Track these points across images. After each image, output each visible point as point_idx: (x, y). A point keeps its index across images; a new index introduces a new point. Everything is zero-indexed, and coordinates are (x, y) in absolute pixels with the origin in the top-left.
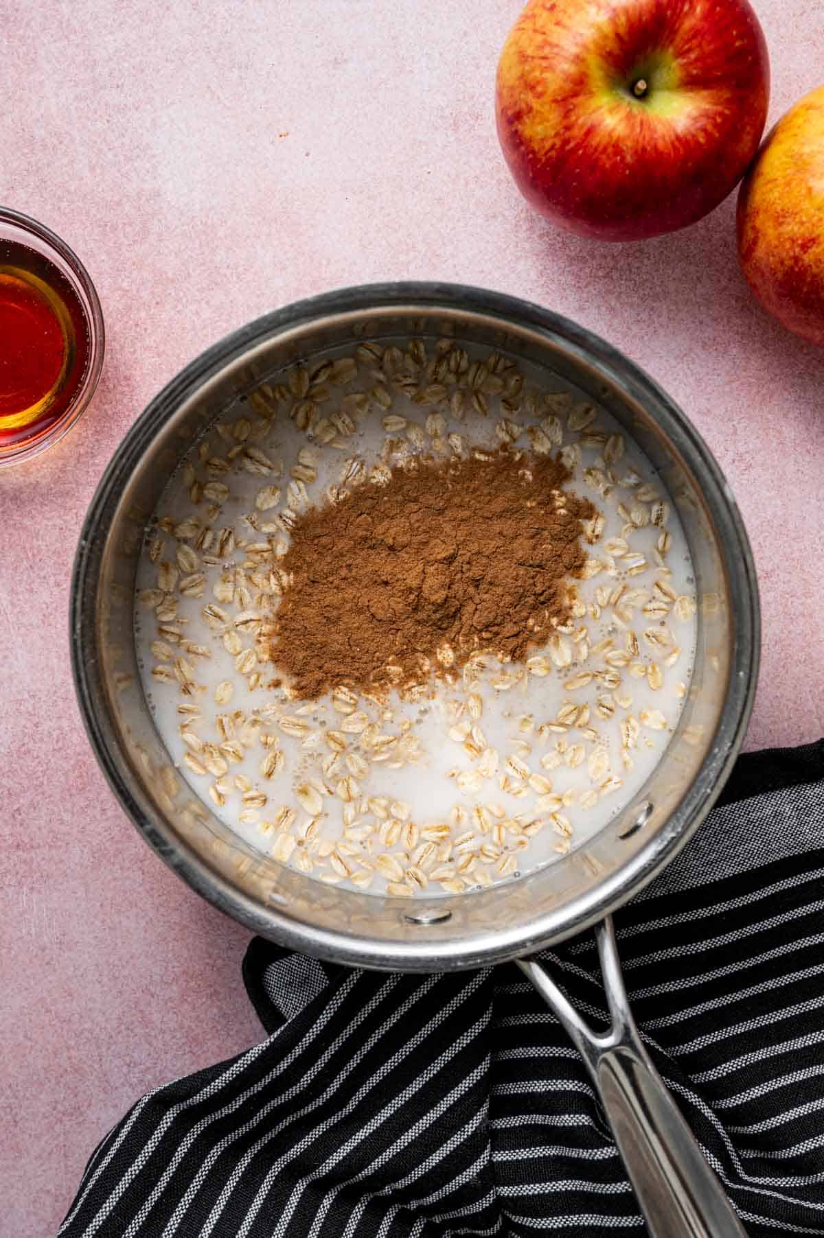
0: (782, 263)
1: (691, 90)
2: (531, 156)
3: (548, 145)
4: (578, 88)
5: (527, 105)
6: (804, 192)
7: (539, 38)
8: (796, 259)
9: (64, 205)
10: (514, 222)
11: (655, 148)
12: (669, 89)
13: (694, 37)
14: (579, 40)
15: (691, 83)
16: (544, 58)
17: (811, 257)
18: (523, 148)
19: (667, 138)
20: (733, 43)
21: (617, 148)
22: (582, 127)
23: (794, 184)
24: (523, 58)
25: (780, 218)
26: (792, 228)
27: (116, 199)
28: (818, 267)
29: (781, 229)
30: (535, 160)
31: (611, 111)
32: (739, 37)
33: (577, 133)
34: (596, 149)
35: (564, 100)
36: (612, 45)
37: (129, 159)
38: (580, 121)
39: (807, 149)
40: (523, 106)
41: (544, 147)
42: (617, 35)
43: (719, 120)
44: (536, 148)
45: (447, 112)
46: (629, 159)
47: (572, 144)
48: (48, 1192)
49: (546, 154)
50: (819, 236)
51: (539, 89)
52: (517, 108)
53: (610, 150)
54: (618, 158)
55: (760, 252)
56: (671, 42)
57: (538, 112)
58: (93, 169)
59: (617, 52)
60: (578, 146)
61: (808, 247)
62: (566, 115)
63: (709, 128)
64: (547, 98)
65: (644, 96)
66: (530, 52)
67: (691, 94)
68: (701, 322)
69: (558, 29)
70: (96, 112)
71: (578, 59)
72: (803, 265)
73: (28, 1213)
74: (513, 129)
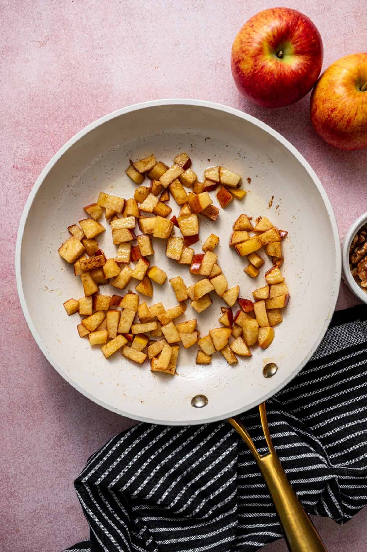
0: (324, 117)
1: (297, 55)
2: (243, 75)
3: (249, 71)
4: (260, 52)
5: (242, 58)
6: (333, 93)
7: (247, 36)
8: (329, 115)
9: (80, 87)
10: (234, 102)
11: (285, 74)
12: (290, 55)
13: (299, 38)
14: (261, 36)
15: (297, 53)
16: (249, 42)
17: (334, 114)
18: (240, 73)
19: (289, 71)
20: (312, 41)
21: (272, 73)
22: (260, 65)
23: (329, 90)
24: (242, 42)
25: (324, 102)
26: (328, 105)
27: (98, 86)
28: (336, 118)
29: (325, 105)
30: (244, 77)
31: (271, 61)
32: (314, 39)
33: (259, 67)
34: (265, 73)
35: (255, 56)
36: (272, 39)
37: (103, 73)
38: (260, 64)
39: (334, 79)
40: (241, 58)
41: (247, 72)
42: (274, 36)
43: (306, 66)
44: (245, 72)
45: (213, 63)
46: (276, 77)
47: (257, 71)
48: (52, 434)
49: (248, 74)
50: (337, 108)
51: (247, 52)
52: (239, 59)
53: (270, 74)
54: (272, 76)
55: (317, 113)
56: (291, 39)
57: (246, 60)
58: (90, 76)
59: (273, 41)
60: (259, 72)
61: (333, 111)
62: (255, 61)
63: (303, 68)
64: (250, 55)
65: (281, 57)
66: (244, 40)
67: (297, 57)
68: (296, 139)
69: (254, 33)
70: (92, 57)
71: (260, 43)
72: (331, 117)
73: (45, 441)
74: (237, 66)
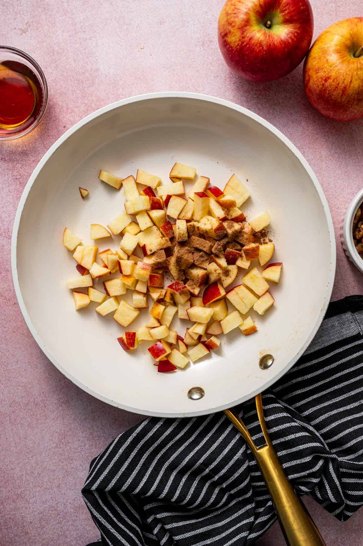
0: (318, 87)
1: (286, 24)
2: (230, 49)
3: (236, 44)
4: (246, 23)
5: (229, 30)
6: (325, 60)
7: (233, 7)
8: (323, 85)
9: (65, 73)
10: (224, 78)
11: (274, 44)
12: (278, 24)
13: (287, 5)
14: (246, 7)
15: (286, 22)
16: (235, 14)
17: (328, 84)
18: (228, 46)
19: (278, 41)
20: (301, 8)
21: (260, 44)
22: (248, 37)
23: (322, 58)
24: (227, 14)
25: (317, 71)
26: (321, 74)
27: (83, 71)
28: (330, 87)
29: (318, 75)
30: (232, 50)
31: (259, 31)
32: (302, 6)
33: (247, 39)
34: (253, 45)
35: (242, 28)
36: (258, 9)
37: (87, 57)
38: (248, 35)
39: (326, 46)
40: (228, 31)
41: (235, 45)
42: (260, 5)
43: (296, 34)
44: (232, 46)
45: (200, 39)
46: (265, 48)
47: (245, 43)
48: (57, 432)
49: (236, 47)
50: (331, 76)
51: (233, 24)
52: (225, 32)
53: (258, 45)
54: (261, 48)
55: (311, 83)
56: (279, 7)
57: (233, 32)
58: (75, 61)
59: (260, 11)
60: (247, 44)
61: (327, 80)
62: (243, 33)
63: (293, 37)
64: (236, 27)
65: (270, 27)
66: (230, 12)
67: (286, 26)
68: (291, 113)
69: (240, 4)
70: (76, 41)
71: (247, 14)
72: (325, 87)
73: (49, 440)
74: (224, 40)
